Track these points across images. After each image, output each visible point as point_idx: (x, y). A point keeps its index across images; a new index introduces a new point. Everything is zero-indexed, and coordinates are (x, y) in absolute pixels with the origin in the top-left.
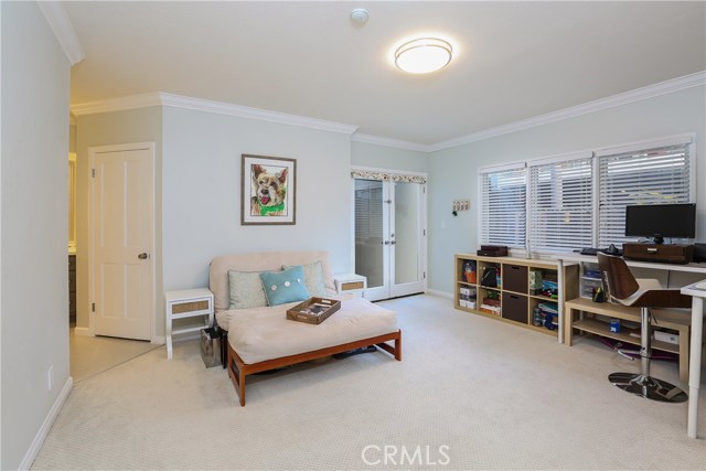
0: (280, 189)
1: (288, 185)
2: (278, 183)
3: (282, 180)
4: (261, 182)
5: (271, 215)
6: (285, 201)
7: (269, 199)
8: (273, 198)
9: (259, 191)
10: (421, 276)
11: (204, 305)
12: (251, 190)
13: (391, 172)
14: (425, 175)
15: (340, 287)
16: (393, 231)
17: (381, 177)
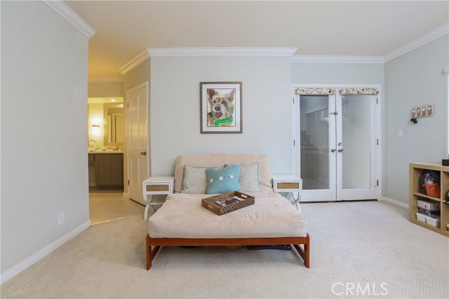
0: (229, 106)
1: (236, 102)
2: (228, 101)
3: (231, 99)
4: (215, 102)
5: (223, 126)
6: (233, 115)
7: (221, 114)
8: (224, 113)
9: (213, 108)
10: (374, 183)
11: (166, 188)
12: (207, 108)
13: (337, 86)
14: (379, 87)
15: (275, 186)
16: (340, 140)
17: (325, 92)
